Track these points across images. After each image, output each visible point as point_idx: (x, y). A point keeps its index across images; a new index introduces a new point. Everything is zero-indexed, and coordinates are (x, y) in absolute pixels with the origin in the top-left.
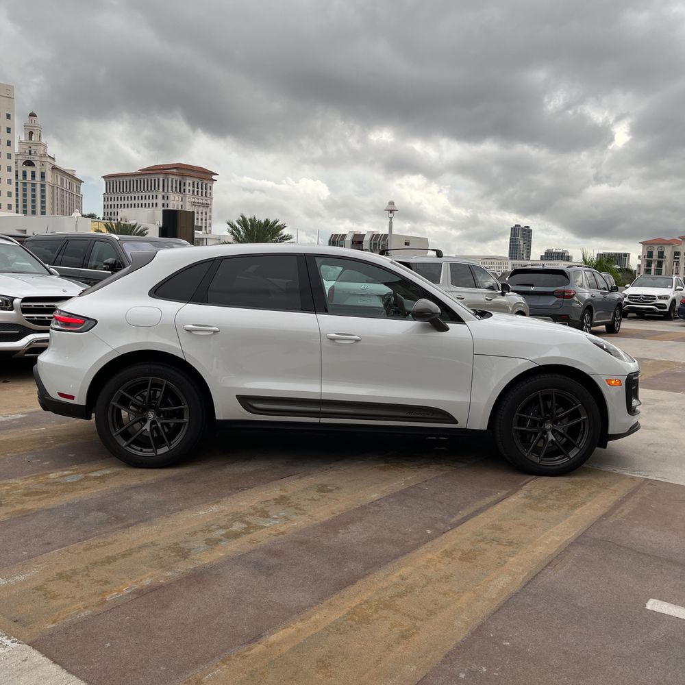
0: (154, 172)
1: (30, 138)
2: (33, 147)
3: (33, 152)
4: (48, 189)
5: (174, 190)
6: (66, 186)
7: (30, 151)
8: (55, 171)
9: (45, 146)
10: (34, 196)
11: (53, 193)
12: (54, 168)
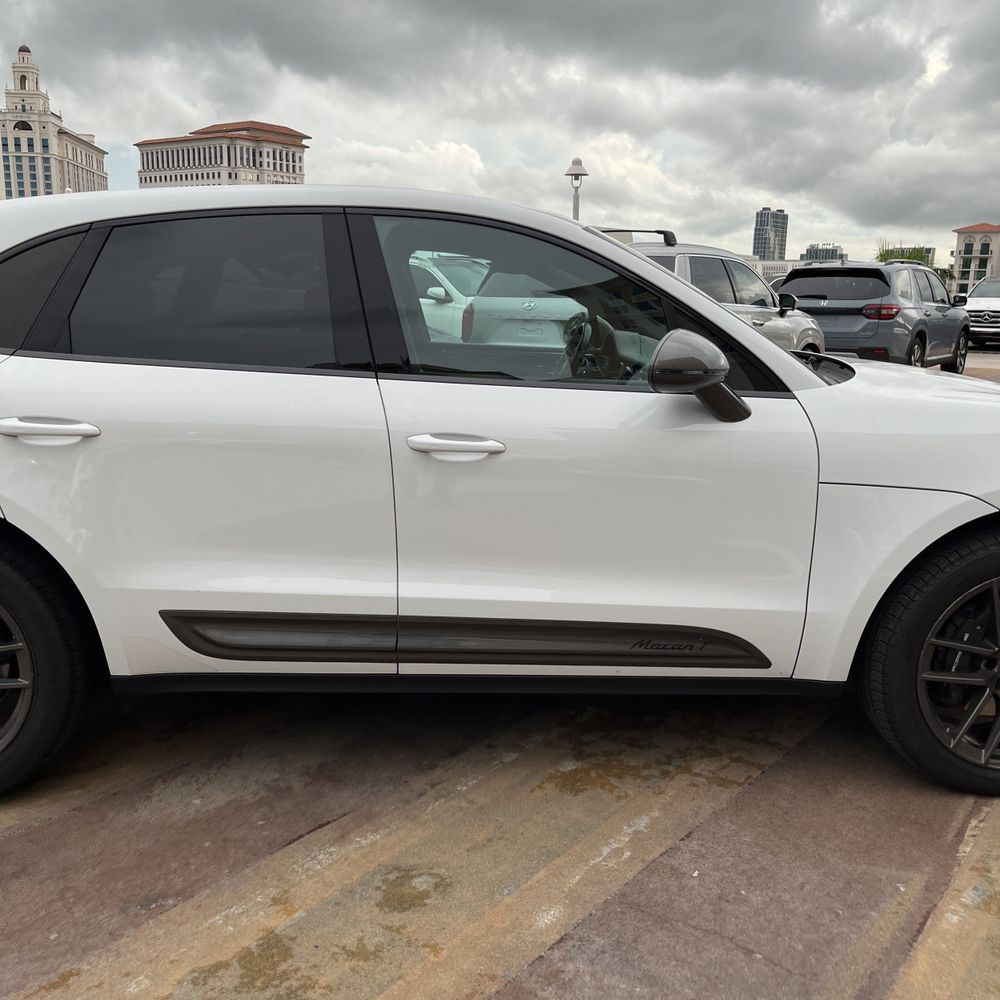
0: (213, 135)
1: (23, 86)
2: (28, 101)
3: (27, 107)
4: (54, 164)
5: (245, 164)
6: (81, 160)
7: (23, 106)
8: (64, 137)
9: (46, 98)
10: (33, 177)
11: (62, 171)
12: (61, 132)
